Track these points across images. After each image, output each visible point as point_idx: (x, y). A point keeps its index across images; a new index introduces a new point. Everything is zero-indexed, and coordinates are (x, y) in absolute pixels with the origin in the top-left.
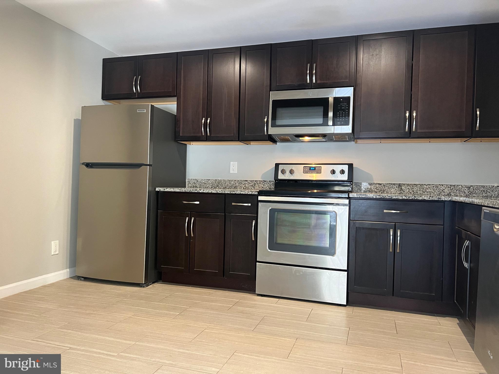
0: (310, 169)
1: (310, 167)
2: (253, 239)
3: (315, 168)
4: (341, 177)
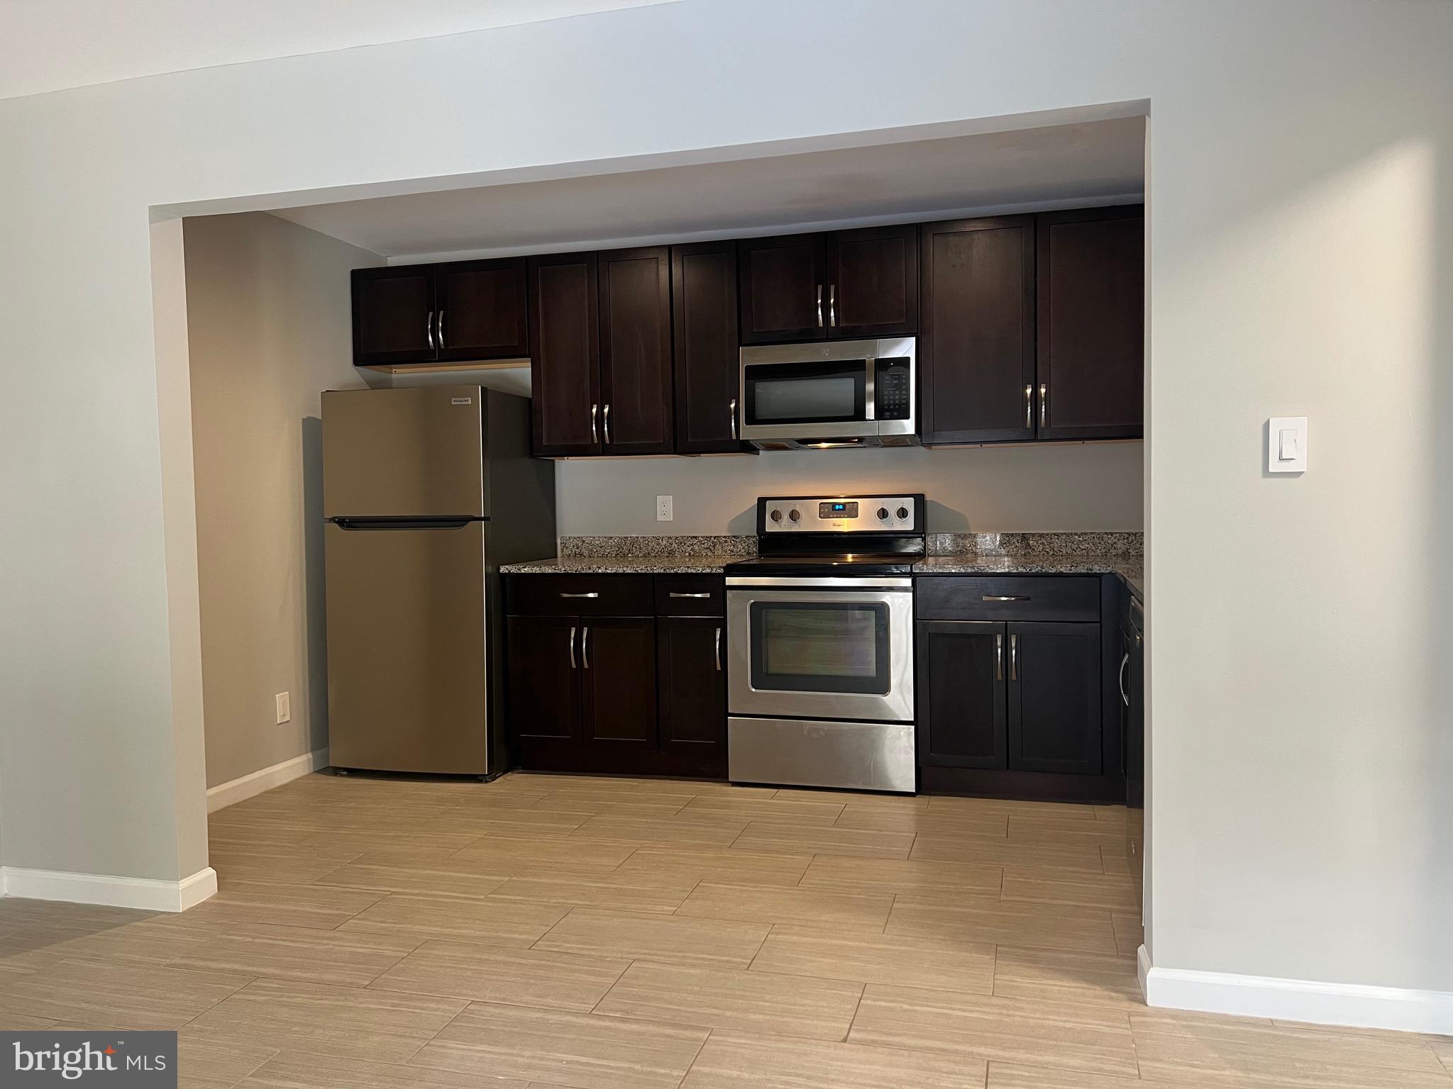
0: (834, 509)
1: (834, 504)
2: (719, 668)
3: (844, 505)
4: (901, 525)
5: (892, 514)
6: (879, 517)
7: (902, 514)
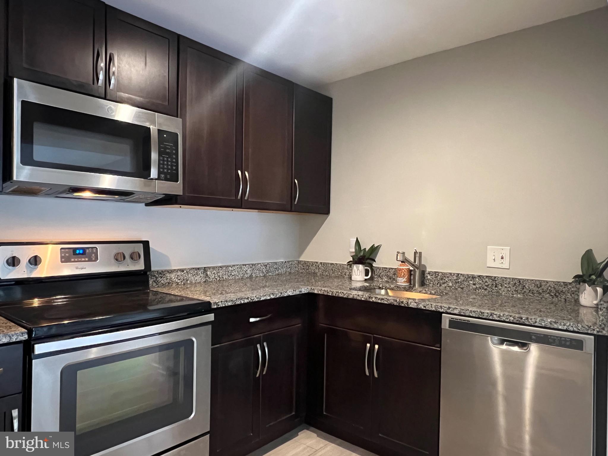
0: (74, 254)
3: (85, 250)
4: (134, 266)
5: (127, 257)
6: (117, 260)
7: (135, 257)
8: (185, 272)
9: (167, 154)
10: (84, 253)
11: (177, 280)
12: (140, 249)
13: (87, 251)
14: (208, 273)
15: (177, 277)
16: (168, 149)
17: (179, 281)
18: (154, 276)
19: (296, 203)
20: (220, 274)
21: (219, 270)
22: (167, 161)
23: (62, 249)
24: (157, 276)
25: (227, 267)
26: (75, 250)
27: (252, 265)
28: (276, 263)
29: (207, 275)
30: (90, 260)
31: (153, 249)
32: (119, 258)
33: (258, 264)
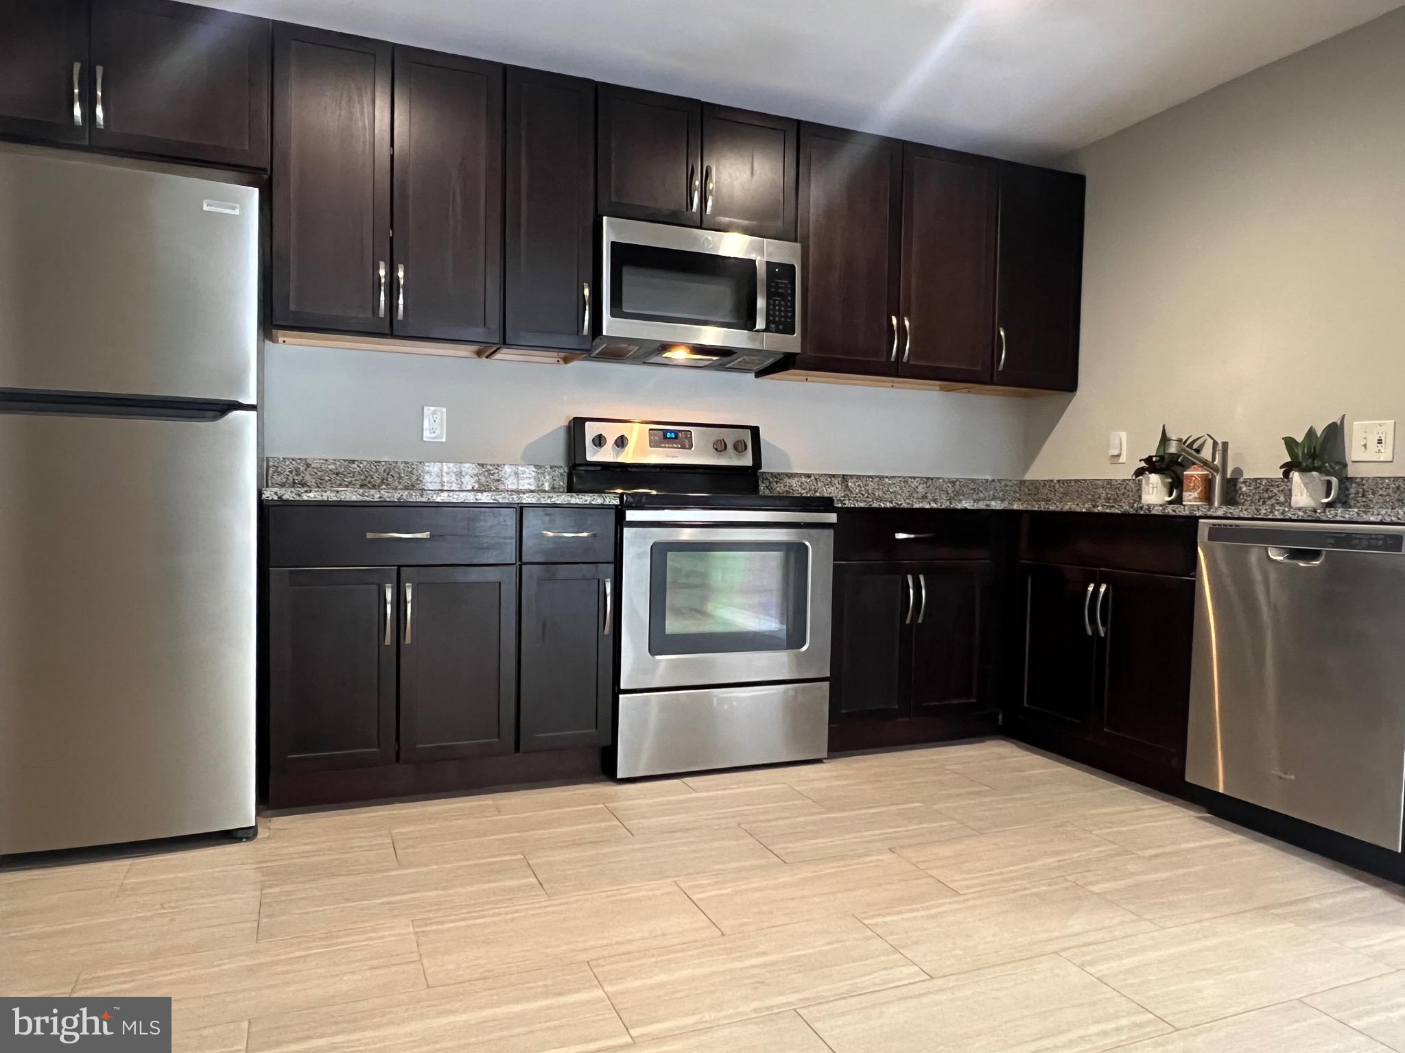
0: (665, 437)
3: (676, 432)
4: (739, 459)
5: (730, 446)
6: (716, 449)
7: (740, 447)
8: (813, 478)
9: (780, 295)
10: (676, 437)
11: (800, 490)
12: (747, 437)
13: (680, 435)
14: (850, 484)
15: (799, 484)
16: (781, 288)
17: (803, 491)
18: (767, 479)
19: (1001, 368)
20: (870, 488)
21: (867, 481)
22: (780, 305)
23: (650, 430)
24: (771, 480)
25: (881, 478)
26: (665, 432)
27: (928, 479)
28: (973, 481)
29: (847, 486)
30: (683, 447)
31: (765, 441)
32: (720, 447)
33: (938, 478)
